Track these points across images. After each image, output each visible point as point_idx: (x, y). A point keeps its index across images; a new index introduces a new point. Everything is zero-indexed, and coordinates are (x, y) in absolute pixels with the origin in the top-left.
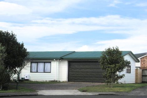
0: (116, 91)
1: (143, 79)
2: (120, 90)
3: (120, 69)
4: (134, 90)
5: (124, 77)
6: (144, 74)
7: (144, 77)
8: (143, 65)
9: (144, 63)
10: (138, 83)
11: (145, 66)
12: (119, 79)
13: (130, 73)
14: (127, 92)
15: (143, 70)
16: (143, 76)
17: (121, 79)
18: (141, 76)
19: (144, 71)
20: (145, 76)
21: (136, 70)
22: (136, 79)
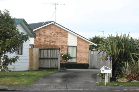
0: (8, 84)
1: (40, 63)
2: (14, 82)
3: (11, 47)
4: (35, 81)
5: (18, 60)
6: (42, 57)
7: (42, 61)
8: (37, 41)
9: (40, 39)
10: (34, 71)
11: (42, 44)
12: (9, 64)
13: (22, 54)
14: (27, 85)
15: (40, 50)
16: (40, 59)
17: (12, 63)
18: (38, 60)
19: (43, 51)
20: (44, 59)
21: (30, 49)
22: (31, 64)
